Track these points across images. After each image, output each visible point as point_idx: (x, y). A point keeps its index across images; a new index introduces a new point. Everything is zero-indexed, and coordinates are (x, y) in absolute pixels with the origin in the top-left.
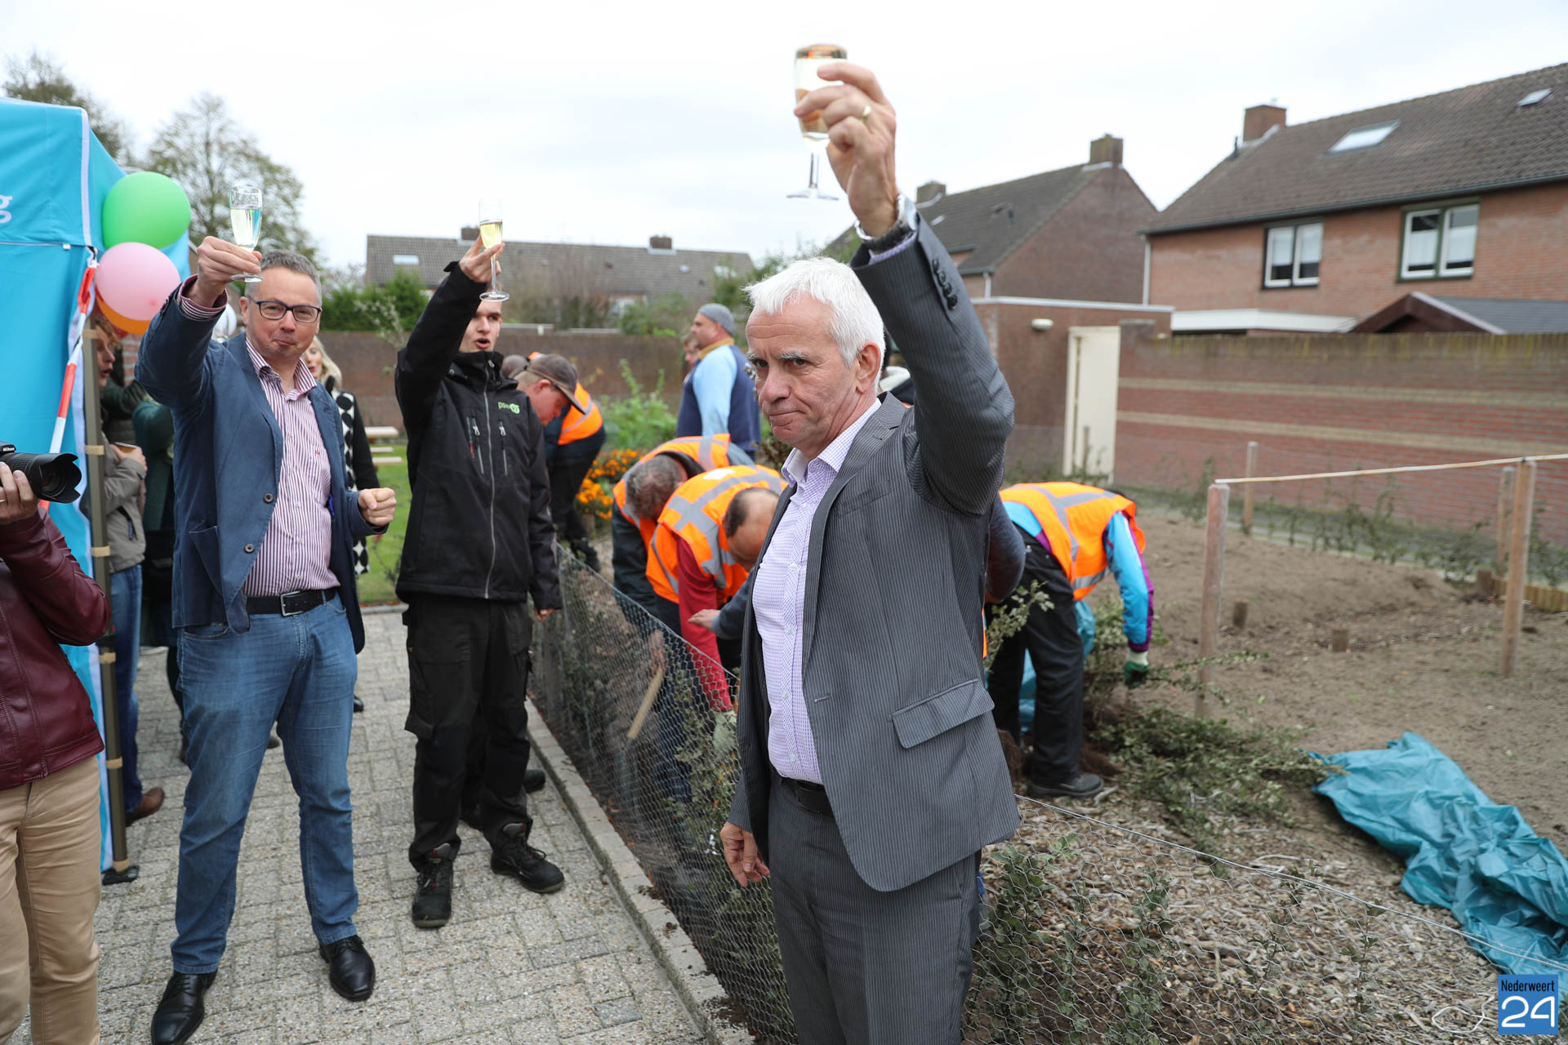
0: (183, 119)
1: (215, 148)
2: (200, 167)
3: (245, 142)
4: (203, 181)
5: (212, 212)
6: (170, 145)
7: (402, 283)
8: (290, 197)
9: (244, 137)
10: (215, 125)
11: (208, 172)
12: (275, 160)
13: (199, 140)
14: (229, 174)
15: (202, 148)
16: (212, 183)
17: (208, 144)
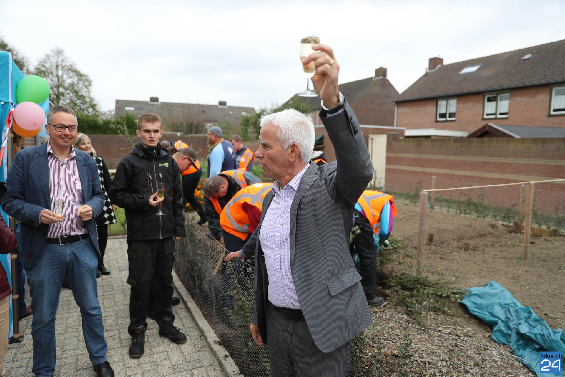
0: (48, 57)
1: (60, 67)
2: (54, 74)
3: (71, 65)
4: (55, 79)
5: (58, 90)
6: (43, 66)
7: (128, 117)
8: (88, 86)
9: (71, 63)
10: (60, 59)
11: (57, 76)
12: (82, 72)
13: (54, 64)
14: (65, 77)
15: (55, 67)
16: (58, 80)
17: (57, 66)
